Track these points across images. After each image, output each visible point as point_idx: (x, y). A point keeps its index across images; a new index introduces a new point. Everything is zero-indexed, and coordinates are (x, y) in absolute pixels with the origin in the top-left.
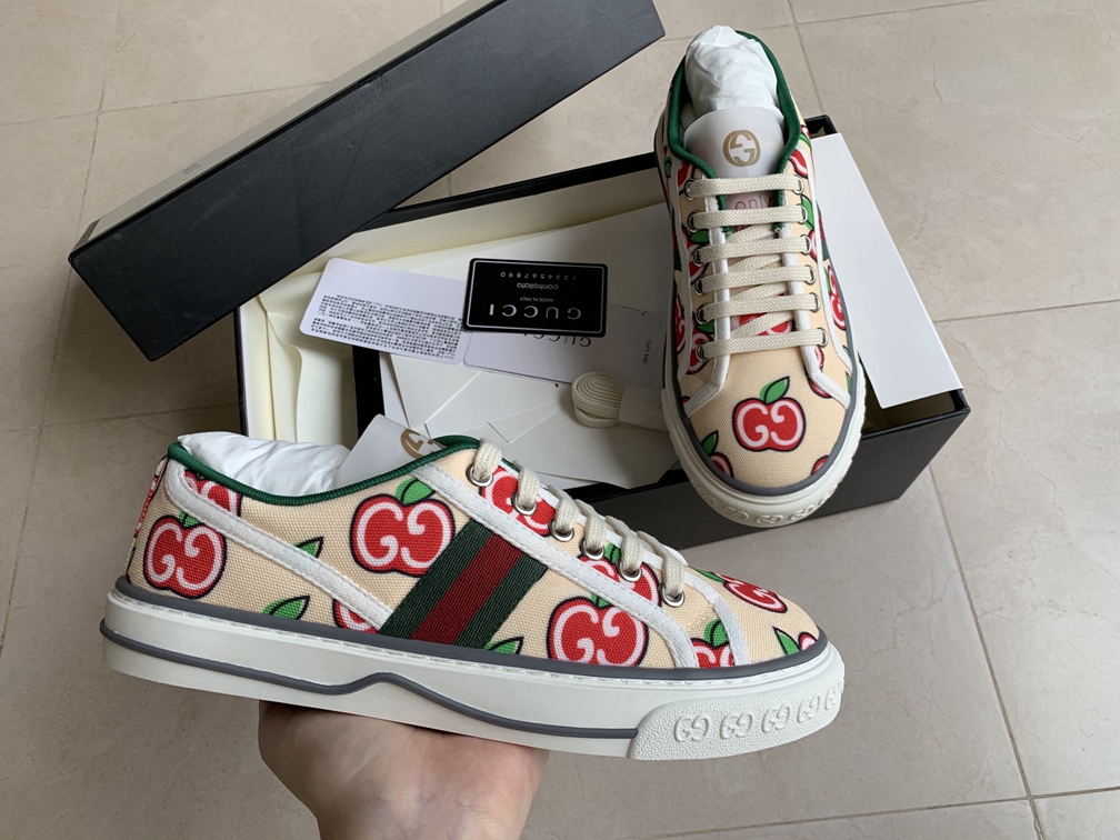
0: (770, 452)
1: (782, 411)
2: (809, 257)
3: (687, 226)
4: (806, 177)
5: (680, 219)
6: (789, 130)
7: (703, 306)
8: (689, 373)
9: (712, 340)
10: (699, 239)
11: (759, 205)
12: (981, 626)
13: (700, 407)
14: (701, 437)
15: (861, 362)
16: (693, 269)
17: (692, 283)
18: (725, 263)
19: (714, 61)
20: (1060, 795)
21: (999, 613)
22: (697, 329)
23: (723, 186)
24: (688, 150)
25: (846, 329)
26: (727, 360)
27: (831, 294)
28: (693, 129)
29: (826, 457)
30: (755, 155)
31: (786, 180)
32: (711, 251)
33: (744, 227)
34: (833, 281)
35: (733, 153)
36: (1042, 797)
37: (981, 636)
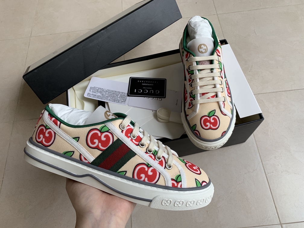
0: (210, 130)
1: (214, 119)
2: (221, 78)
3: (188, 69)
4: (220, 56)
5: (186, 67)
6: (215, 44)
7: (192, 91)
8: (188, 108)
9: (194, 100)
10: (191, 73)
11: (207, 64)
12: (267, 177)
13: (191, 118)
14: (192, 126)
15: (235, 106)
16: (190, 81)
17: (189, 84)
18: (198, 79)
19: (195, 25)
20: (289, 223)
21: (272, 173)
22: (191, 97)
23: (198, 59)
24: (188, 49)
25: (231, 97)
26: (199, 105)
27: (227, 87)
28: (190, 43)
29: (225, 131)
30: (206, 50)
31: (215, 57)
32: (194, 76)
33: (203, 70)
34: (227, 84)
35: (200, 50)
36: (284, 224)
37: (267, 180)
